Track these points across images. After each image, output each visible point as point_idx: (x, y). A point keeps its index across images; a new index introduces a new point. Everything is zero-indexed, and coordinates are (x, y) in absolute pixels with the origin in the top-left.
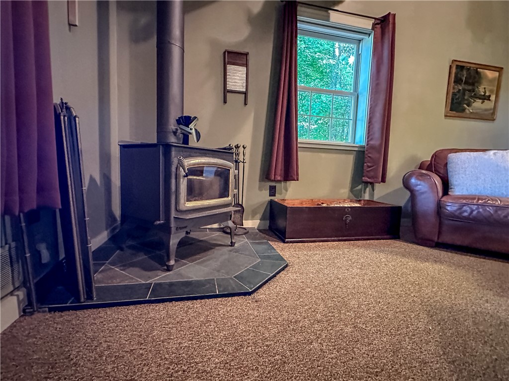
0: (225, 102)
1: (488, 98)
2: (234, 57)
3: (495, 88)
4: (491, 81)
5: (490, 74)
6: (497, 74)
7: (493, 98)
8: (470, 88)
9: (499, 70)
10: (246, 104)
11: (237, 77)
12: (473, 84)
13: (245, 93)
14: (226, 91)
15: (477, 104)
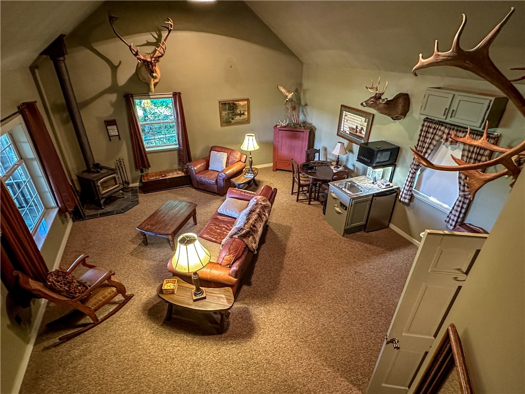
0: (110, 140)
1: (243, 114)
2: (110, 123)
3: (247, 109)
4: (243, 106)
5: (241, 103)
6: (246, 102)
7: (246, 113)
8: (232, 111)
9: (248, 100)
10: (120, 139)
11: (113, 131)
12: (233, 110)
13: (119, 135)
14: (109, 136)
15: (238, 118)
